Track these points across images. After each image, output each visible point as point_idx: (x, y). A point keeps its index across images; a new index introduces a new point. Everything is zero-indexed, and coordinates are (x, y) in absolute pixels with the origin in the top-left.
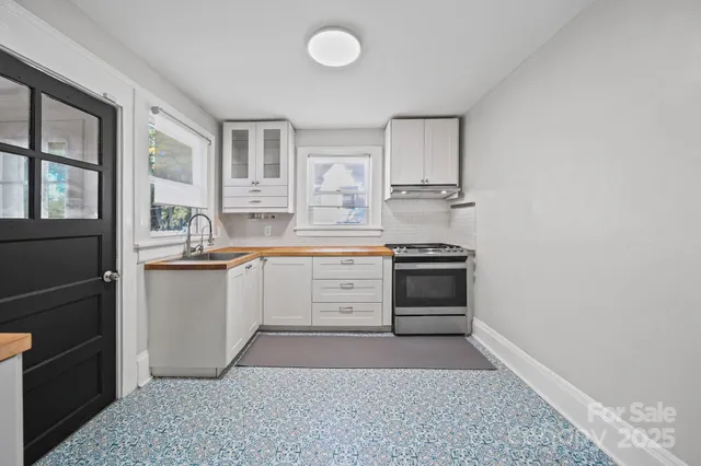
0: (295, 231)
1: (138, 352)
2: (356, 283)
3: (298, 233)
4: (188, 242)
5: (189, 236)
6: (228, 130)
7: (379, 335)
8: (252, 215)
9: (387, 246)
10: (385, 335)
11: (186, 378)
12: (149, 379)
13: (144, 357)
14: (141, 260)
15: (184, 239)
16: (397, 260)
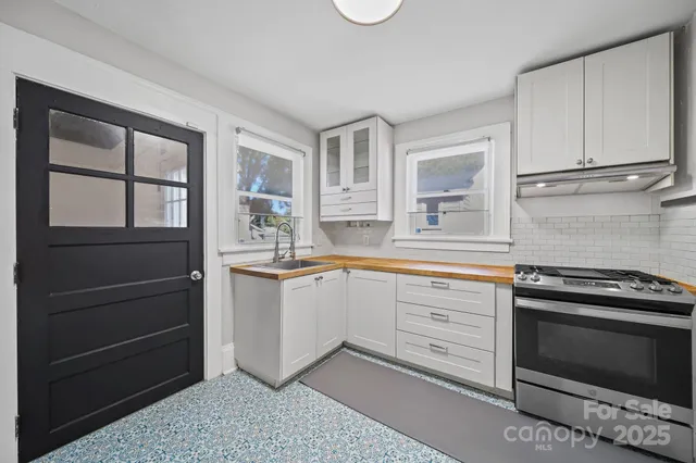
0: (394, 241)
1: (224, 343)
2: (453, 316)
3: (397, 244)
4: (277, 249)
5: (277, 243)
6: (324, 138)
7: (491, 400)
8: (349, 223)
9: (519, 268)
10: (499, 403)
11: (255, 378)
12: (234, 369)
13: (230, 347)
14: (225, 263)
15: (273, 246)
16: (519, 292)
